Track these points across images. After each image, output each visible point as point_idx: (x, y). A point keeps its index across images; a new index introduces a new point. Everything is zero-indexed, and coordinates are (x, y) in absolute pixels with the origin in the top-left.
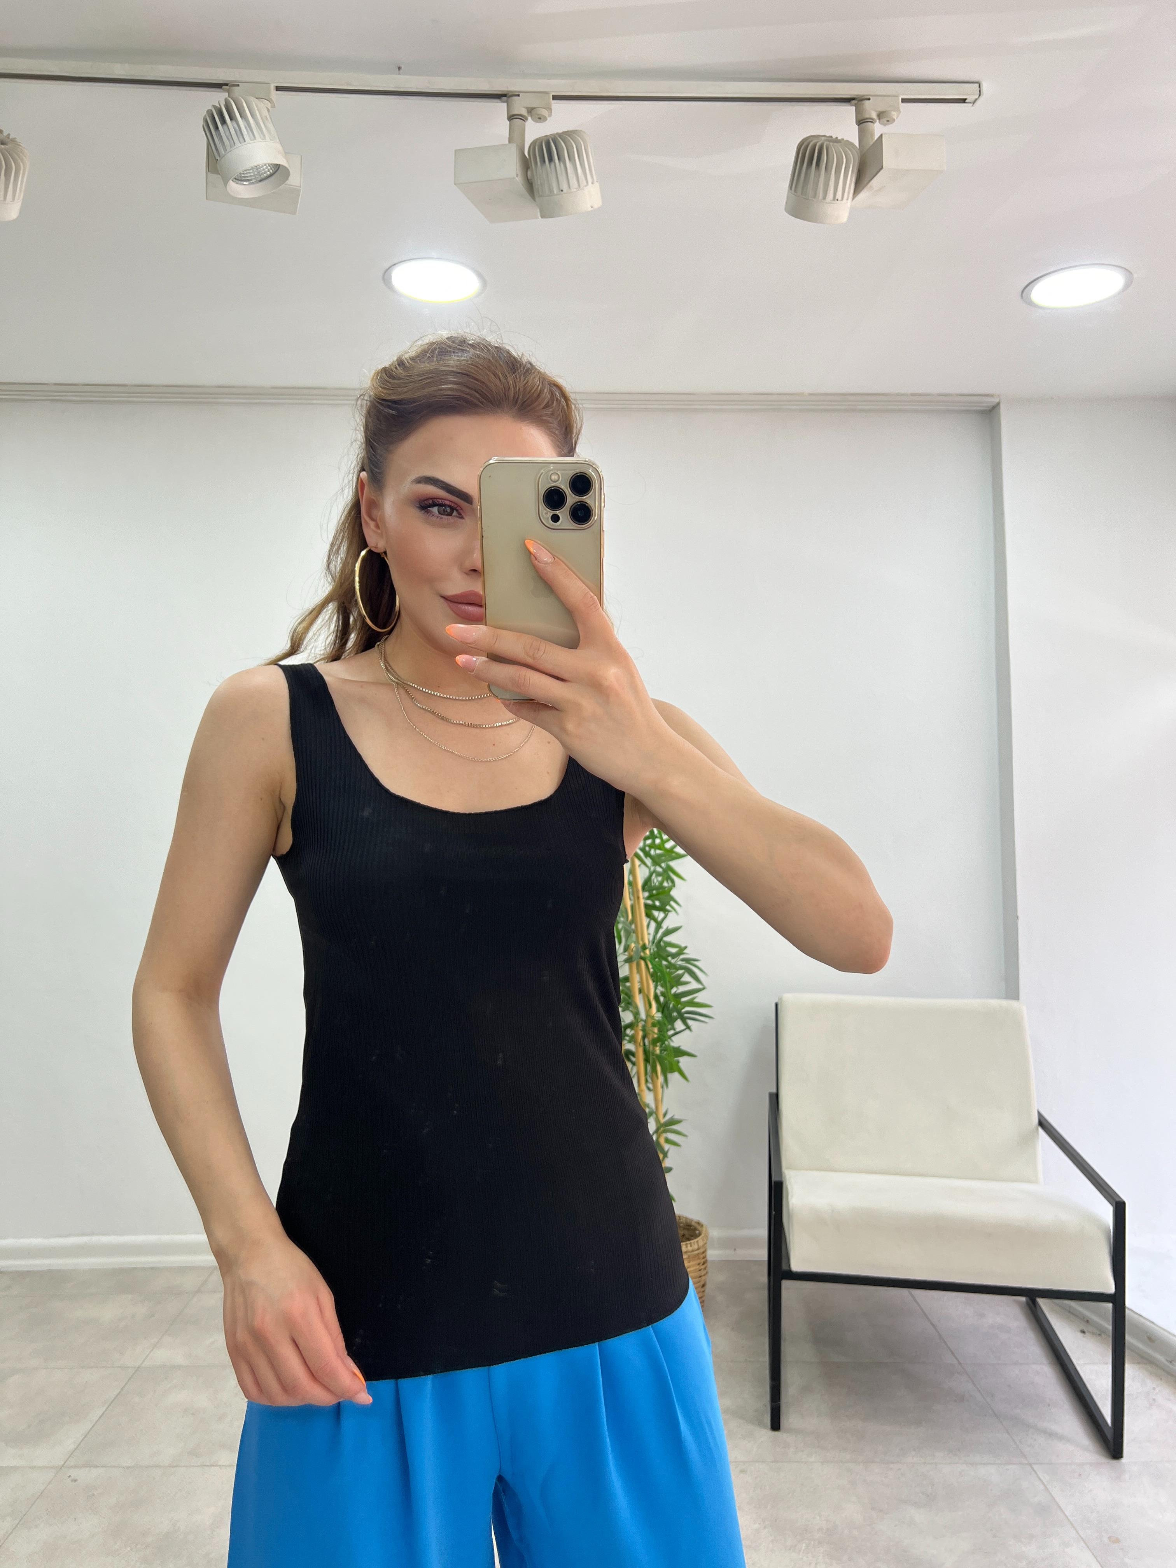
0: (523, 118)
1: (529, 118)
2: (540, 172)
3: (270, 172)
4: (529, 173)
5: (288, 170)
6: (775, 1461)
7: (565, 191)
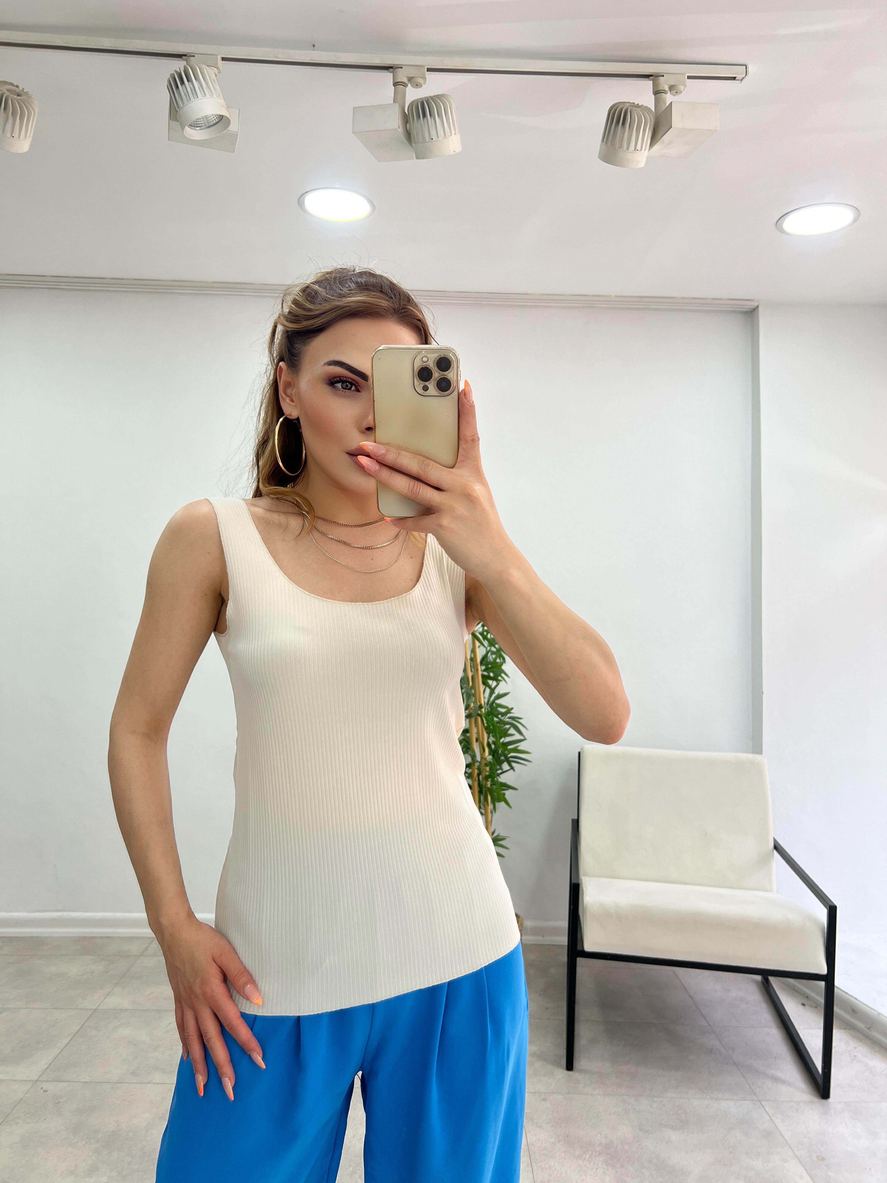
0: (405, 85)
1: (409, 85)
2: (416, 125)
3: (216, 121)
4: (408, 126)
5: (229, 119)
6: (568, 1093)
7: (434, 139)
